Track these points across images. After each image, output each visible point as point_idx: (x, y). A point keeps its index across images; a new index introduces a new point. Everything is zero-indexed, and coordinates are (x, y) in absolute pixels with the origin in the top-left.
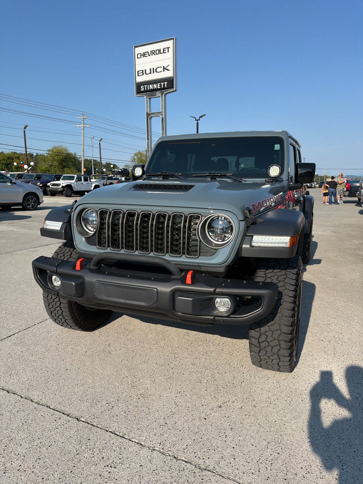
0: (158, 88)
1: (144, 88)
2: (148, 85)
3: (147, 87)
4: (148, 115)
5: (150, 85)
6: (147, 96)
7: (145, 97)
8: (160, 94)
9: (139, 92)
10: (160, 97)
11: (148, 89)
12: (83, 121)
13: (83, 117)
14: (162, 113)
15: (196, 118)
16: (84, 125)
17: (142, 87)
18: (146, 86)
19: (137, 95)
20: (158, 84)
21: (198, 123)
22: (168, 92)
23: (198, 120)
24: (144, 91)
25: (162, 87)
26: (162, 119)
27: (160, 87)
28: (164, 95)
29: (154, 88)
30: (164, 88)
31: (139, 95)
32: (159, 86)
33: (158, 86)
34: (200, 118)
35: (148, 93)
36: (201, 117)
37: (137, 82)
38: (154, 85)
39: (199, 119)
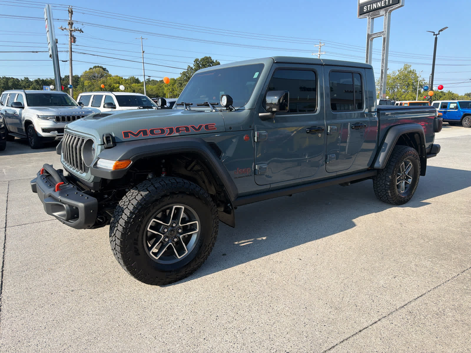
0: (382, 5)
1: (367, 8)
2: (372, 5)
3: (370, 7)
4: (369, 36)
5: (374, 4)
6: (370, 16)
7: (368, 18)
8: (384, 12)
9: (361, 13)
10: (383, 15)
11: (371, 9)
12: (320, 49)
13: (320, 45)
14: (384, 33)
15: (434, 33)
16: (320, 53)
17: (365, 8)
18: (370, 5)
19: (359, 17)
20: (383, 1)
21: (436, 38)
22: (393, 8)
23: (436, 35)
24: (368, 12)
25: (387, 4)
26: (384, 39)
27: (384, 5)
28: (388, 12)
29: (378, 7)
30: (389, 5)
31: (361, 17)
32: (384, 3)
33: (382, 3)
34: (440, 32)
35: (371, 13)
36: (441, 30)
37: (360, 3)
38: (378, 3)
39: (438, 33)
